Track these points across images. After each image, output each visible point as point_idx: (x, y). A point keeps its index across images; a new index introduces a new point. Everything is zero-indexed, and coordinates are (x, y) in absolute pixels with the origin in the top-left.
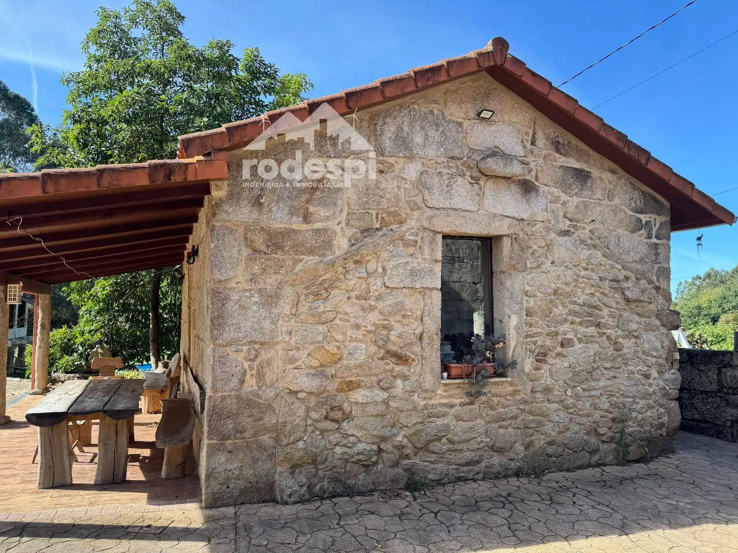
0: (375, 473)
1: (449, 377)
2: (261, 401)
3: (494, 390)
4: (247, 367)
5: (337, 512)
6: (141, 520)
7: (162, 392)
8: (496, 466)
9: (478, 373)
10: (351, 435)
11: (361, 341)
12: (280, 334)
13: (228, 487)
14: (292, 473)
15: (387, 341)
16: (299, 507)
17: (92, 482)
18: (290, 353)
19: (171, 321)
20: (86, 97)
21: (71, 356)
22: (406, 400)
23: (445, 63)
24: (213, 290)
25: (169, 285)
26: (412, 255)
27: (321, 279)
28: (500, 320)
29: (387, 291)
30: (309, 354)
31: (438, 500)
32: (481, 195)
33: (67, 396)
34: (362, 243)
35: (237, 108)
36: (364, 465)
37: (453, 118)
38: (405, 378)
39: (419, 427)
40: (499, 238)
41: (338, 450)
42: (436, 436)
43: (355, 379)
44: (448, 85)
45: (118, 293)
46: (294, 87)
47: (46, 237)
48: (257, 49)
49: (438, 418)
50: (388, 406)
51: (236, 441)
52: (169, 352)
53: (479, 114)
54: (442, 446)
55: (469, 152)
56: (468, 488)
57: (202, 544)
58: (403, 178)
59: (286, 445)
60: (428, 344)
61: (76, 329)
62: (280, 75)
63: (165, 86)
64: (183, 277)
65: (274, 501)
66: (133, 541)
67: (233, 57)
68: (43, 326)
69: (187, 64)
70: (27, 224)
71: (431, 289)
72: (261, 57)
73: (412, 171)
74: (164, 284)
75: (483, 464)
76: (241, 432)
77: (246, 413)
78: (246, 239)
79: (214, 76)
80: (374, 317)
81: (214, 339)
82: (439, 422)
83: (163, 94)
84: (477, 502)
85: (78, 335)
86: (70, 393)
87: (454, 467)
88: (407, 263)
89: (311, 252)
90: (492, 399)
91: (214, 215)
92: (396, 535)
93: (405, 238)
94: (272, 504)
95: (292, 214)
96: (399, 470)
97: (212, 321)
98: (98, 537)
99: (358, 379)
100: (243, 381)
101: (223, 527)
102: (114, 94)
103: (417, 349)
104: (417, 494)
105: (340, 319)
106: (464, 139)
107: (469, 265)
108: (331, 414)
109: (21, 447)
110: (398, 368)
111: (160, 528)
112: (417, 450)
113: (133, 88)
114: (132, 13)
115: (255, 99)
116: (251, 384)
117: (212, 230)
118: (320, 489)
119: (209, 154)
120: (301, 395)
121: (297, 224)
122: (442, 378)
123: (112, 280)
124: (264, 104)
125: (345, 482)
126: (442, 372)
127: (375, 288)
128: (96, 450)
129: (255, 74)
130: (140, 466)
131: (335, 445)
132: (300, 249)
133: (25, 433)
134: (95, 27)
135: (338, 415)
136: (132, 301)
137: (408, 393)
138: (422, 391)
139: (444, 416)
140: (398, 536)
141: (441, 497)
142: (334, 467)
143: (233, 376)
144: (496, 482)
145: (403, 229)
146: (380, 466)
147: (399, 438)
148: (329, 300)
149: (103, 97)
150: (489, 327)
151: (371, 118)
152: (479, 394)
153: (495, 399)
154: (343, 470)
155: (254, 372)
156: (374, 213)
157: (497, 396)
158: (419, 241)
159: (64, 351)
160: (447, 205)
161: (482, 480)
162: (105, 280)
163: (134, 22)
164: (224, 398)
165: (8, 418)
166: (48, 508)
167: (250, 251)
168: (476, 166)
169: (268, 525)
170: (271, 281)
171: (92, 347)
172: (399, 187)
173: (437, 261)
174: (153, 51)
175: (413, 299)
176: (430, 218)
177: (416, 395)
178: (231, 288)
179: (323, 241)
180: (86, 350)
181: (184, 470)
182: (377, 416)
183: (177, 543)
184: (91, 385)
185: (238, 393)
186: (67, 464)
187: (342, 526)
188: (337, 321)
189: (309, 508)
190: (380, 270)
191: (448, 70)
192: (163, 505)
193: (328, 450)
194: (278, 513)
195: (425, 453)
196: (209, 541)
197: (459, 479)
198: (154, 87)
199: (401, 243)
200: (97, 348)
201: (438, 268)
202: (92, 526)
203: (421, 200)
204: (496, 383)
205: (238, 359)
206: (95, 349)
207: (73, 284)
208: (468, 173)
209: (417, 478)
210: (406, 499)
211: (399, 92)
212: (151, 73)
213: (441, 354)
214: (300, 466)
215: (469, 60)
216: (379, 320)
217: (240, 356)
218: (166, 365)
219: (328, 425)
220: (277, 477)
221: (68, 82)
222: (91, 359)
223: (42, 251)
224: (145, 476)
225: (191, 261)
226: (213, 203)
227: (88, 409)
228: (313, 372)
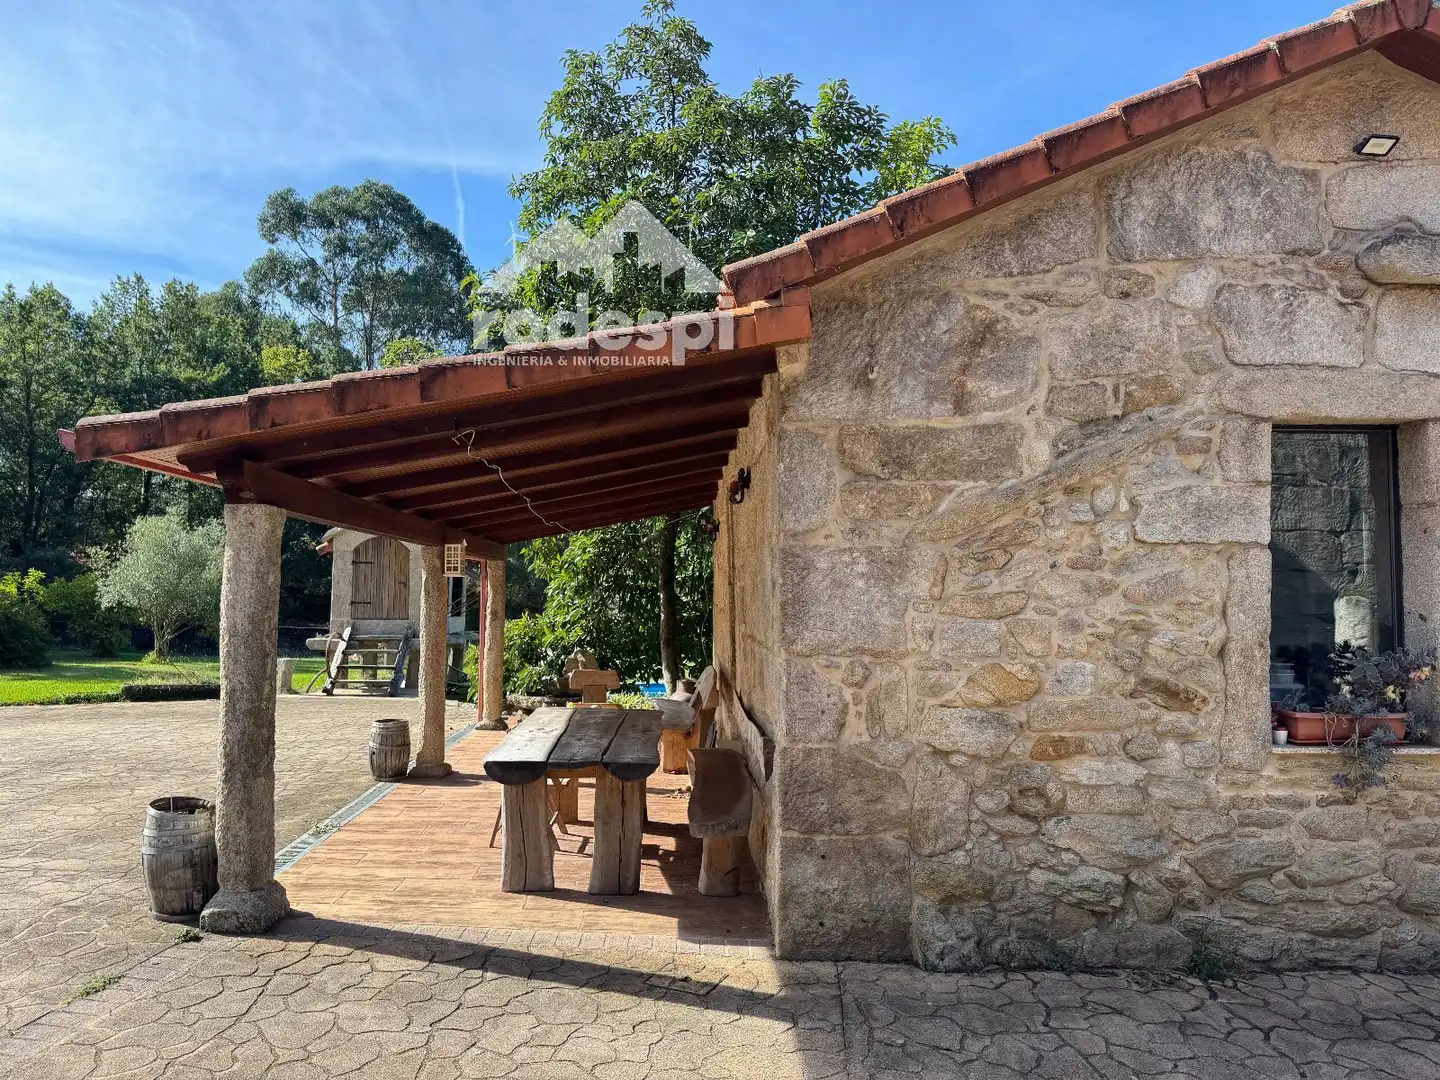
0: (1118, 932)
1: (1292, 740)
2: (878, 765)
3: (1407, 773)
4: (848, 697)
5: (1040, 1001)
6: (671, 966)
7: (688, 735)
8: (1411, 944)
9: (1364, 735)
10: (1064, 850)
11: (1083, 656)
12: (910, 635)
13: (822, 924)
14: (945, 912)
15: (1142, 657)
16: (961, 980)
17: (585, 889)
18: (931, 674)
19: (695, 609)
20: (549, 215)
21: (536, 664)
22: (1190, 785)
23: (1273, 44)
24: (782, 550)
25: (689, 544)
26: (1198, 472)
27: (995, 525)
28: (1421, 616)
29: (1141, 552)
30: (970, 680)
31: (1267, 1003)
32: (1369, 328)
33: (542, 734)
34: (1082, 450)
35: (806, 204)
36: (1093, 913)
37: (1294, 165)
38: (1185, 738)
39: (1217, 844)
40: (1418, 426)
41: (1038, 876)
42: (1262, 866)
43: (1072, 734)
44: (1279, 92)
45: (606, 559)
46: (917, 146)
47: (506, 462)
48: (843, 84)
49: (1263, 826)
50: (1146, 796)
51: (834, 837)
52: (693, 664)
53: (1358, 149)
54: (1277, 889)
55: (1336, 234)
56: (1341, 987)
57: (783, 1026)
58: (1177, 306)
59: (930, 856)
60: (1241, 666)
61: (543, 620)
62: (889, 128)
63: (679, 177)
64: (716, 528)
65: (909, 961)
66: (661, 1003)
67: (799, 105)
68: (494, 613)
69: (716, 132)
70: (481, 441)
71: (1246, 546)
72: (851, 97)
73: (1196, 288)
74: (681, 542)
75: (1377, 939)
76: (844, 822)
77: (851, 785)
78: (842, 451)
79: (763, 146)
80: (1110, 607)
81: (788, 642)
82: (1269, 837)
83: (676, 193)
84: (1365, 1020)
85: (546, 630)
86: (547, 729)
87: (1304, 936)
88: (1188, 488)
89: (972, 471)
90: (1401, 793)
91: (784, 409)
92: (1176, 1066)
93: (1180, 433)
94: (906, 967)
95: (931, 398)
96: (1170, 930)
97: (783, 607)
98: (603, 987)
99: (1079, 734)
100: (843, 725)
101: (816, 999)
102: (593, 205)
103: (1213, 676)
104: (1215, 985)
105: (1034, 609)
106: (1322, 208)
107: (1319, 492)
108: (1020, 802)
109: (470, 817)
110: (1168, 717)
111: (705, 984)
112: (1214, 893)
113: (624, 188)
114: (620, 52)
115: (840, 181)
116: (856, 732)
117: (780, 438)
118: (1001, 950)
119: (776, 296)
120: (956, 760)
121: (941, 417)
122: (1275, 742)
123: (597, 536)
124: (858, 188)
125: (1053, 942)
126: (1275, 728)
127: (1112, 544)
128: (589, 832)
129: (839, 131)
130: (661, 868)
131: (1031, 866)
132: (947, 467)
133: (475, 795)
134: (562, 88)
135: (1035, 805)
136: (630, 573)
137: (1192, 771)
138: (1226, 767)
139: (1280, 824)
140: (1180, 1069)
141: (1273, 999)
142: (1030, 910)
143: (823, 712)
144: (1412, 980)
145: (1178, 414)
146: (1130, 919)
147: (1174, 864)
148: (1009, 570)
149: (575, 212)
150: (1390, 630)
151: (1100, 185)
152: (1367, 780)
153: (1410, 796)
154: (1049, 918)
155: (862, 708)
156: (1109, 383)
157: (1415, 789)
158: (1216, 440)
159: (525, 656)
160: (1285, 355)
161: (1374, 972)
162: (586, 535)
163: (624, 67)
164: (809, 754)
165: (449, 766)
166: (519, 927)
167: (848, 475)
168: (1354, 265)
169: (905, 1007)
170: (889, 533)
171: (567, 651)
172: (1165, 325)
173: (1259, 483)
174: (658, 116)
175: (1202, 570)
176: (1243, 388)
177: (1213, 776)
178: (815, 547)
179: (996, 449)
180: (559, 656)
181: (737, 883)
182: (1122, 814)
183: (738, 1017)
184: (577, 717)
185: (833, 746)
186: (546, 854)
187: (1054, 1030)
188: (1029, 614)
189: (982, 984)
190: (1124, 506)
191: (1280, 61)
192: (705, 943)
193: (1016, 873)
194: (920, 986)
195: (1234, 901)
196: (796, 1024)
197: (1317, 965)
198: (660, 183)
199: (1172, 447)
200: (576, 653)
201: (1264, 498)
202: (593, 967)
203: (1220, 349)
204: (1414, 761)
205: (832, 681)
206: (572, 656)
207: (537, 543)
208: (1335, 283)
209: (1214, 951)
210: (1193, 992)
211: (1165, 123)
212: (654, 158)
213: (1271, 690)
214: (960, 899)
215: (1332, 29)
216: (1122, 613)
217: (837, 676)
218: (690, 687)
219: (1015, 823)
220: (914, 916)
221: (521, 191)
222: (566, 672)
223: (498, 486)
224: (671, 886)
225: (738, 497)
226: (782, 387)
227: (579, 758)
228: (979, 714)
